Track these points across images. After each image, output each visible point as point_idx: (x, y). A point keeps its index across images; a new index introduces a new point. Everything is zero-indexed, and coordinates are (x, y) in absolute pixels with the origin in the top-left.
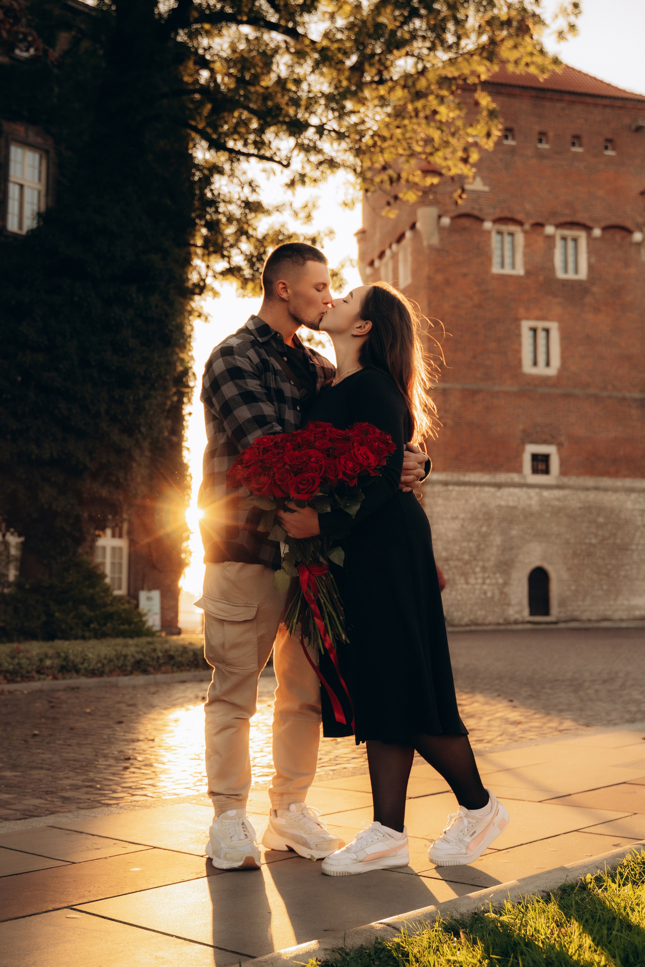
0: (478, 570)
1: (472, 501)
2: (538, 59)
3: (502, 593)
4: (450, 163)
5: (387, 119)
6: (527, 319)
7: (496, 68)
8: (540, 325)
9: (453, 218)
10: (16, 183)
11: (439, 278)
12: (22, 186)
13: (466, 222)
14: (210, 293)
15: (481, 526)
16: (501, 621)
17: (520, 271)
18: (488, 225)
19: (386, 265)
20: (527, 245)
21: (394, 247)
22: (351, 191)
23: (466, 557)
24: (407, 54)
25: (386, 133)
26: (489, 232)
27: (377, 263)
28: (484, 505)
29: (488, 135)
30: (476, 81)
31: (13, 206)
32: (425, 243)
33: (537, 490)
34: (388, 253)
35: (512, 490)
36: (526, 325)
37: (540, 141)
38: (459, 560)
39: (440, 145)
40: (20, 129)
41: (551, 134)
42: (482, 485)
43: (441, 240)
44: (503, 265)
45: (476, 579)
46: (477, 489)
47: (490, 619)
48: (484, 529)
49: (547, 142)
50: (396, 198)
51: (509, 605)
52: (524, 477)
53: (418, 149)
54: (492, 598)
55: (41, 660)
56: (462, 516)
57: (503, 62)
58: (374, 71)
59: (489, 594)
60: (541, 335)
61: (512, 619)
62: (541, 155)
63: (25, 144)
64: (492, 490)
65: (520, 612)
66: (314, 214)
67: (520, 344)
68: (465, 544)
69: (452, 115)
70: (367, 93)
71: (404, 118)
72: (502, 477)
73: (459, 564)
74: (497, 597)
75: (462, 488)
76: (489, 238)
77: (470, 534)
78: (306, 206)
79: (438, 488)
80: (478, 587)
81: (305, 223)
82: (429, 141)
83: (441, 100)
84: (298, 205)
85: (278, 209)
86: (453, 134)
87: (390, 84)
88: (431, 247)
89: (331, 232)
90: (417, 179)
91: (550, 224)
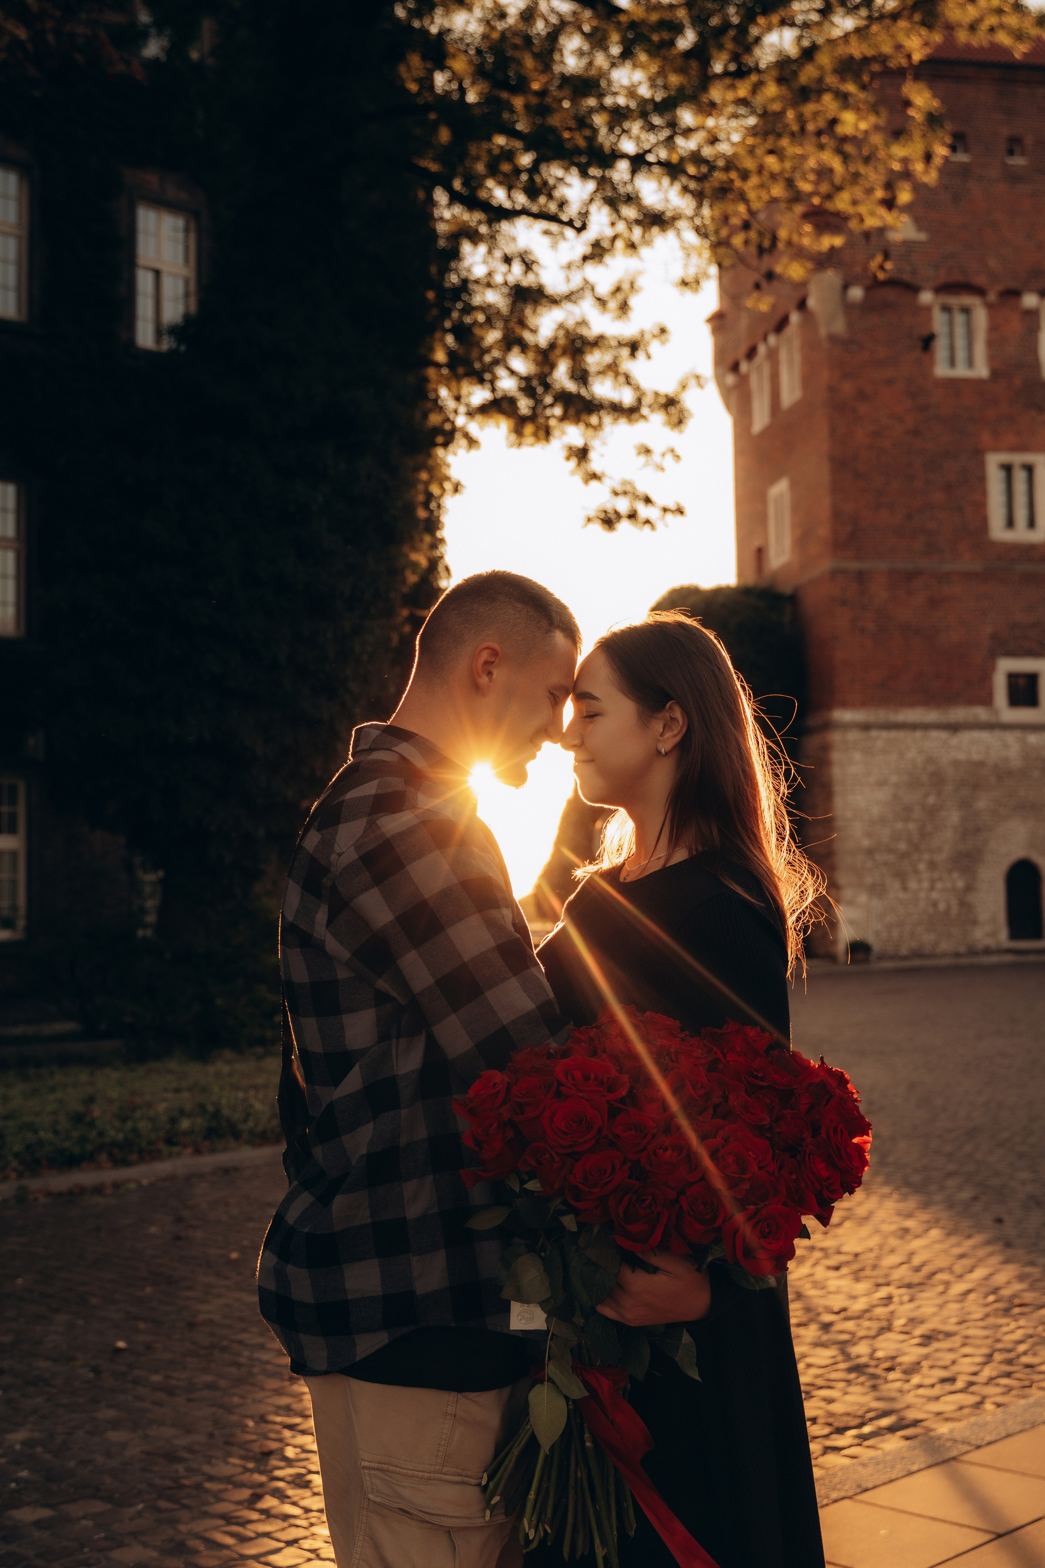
0: (922, 866)
1: (912, 754)
2: (1012, 20)
3: (962, 903)
4: (862, 209)
5: (750, 141)
6: (996, 449)
7: (937, 38)
8: (1017, 459)
9: (868, 289)
10: (147, 268)
11: (848, 388)
12: (157, 273)
13: (890, 294)
14: (463, 442)
15: (926, 795)
16: (962, 949)
17: (982, 370)
18: (926, 297)
19: (759, 369)
20: (993, 328)
21: (772, 339)
22: (694, 259)
23: (902, 846)
24: (783, 23)
25: (749, 164)
26: (928, 309)
27: (744, 367)
28: (930, 760)
29: (928, 157)
30: (904, 62)
31: (145, 307)
32: (823, 332)
33: (1018, 734)
34: (762, 349)
35: (976, 735)
36: (993, 461)
37: (1011, 152)
38: (890, 851)
39: (844, 179)
40: (152, 179)
41: (1029, 140)
42: (926, 727)
43: (850, 324)
44: (952, 362)
45: (920, 881)
46: (918, 734)
47: (945, 946)
48: (931, 800)
49: (1023, 154)
50: (770, 276)
51: (975, 922)
52: (997, 713)
53: (806, 187)
54: (947, 912)
55: (173, 1121)
56: (894, 779)
57: (950, 28)
58: (725, 56)
59: (942, 907)
60: (1020, 477)
61: (980, 946)
62: (1013, 177)
63: (162, 203)
64: (943, 735)
65: (993, 934)
66: (633, 302)
67: (984, 493)
68: (899, 826)
69: (863, 126)
70: (716, 93)
71: (779, 136)
72: (959, 714)
73: (891, 858)
74: (955, 910)
75: (893, 734)
76: (929, 319)
77: (908, 809)
78: (618, 289)
79: (853, 735)
80: (922, 895)
81: (619, 317)
82: (824, 172)
83: (844, 99)
84: (604, 288)
85: (570, 297)
86: (867, 160)
87: (754, 78)
88: (833, 339)
89: (663, 331)
90: (806, 241)
91: (1031, 290)
